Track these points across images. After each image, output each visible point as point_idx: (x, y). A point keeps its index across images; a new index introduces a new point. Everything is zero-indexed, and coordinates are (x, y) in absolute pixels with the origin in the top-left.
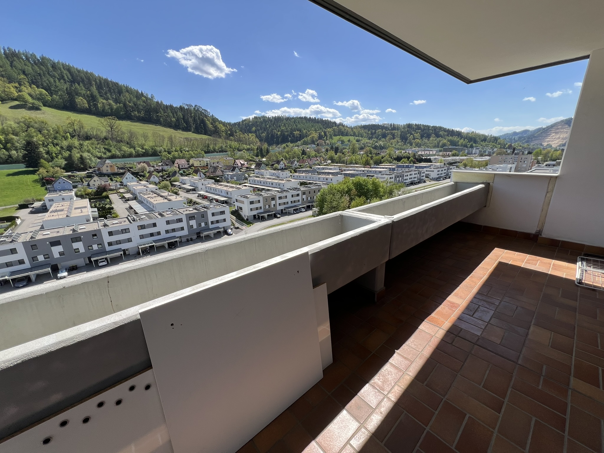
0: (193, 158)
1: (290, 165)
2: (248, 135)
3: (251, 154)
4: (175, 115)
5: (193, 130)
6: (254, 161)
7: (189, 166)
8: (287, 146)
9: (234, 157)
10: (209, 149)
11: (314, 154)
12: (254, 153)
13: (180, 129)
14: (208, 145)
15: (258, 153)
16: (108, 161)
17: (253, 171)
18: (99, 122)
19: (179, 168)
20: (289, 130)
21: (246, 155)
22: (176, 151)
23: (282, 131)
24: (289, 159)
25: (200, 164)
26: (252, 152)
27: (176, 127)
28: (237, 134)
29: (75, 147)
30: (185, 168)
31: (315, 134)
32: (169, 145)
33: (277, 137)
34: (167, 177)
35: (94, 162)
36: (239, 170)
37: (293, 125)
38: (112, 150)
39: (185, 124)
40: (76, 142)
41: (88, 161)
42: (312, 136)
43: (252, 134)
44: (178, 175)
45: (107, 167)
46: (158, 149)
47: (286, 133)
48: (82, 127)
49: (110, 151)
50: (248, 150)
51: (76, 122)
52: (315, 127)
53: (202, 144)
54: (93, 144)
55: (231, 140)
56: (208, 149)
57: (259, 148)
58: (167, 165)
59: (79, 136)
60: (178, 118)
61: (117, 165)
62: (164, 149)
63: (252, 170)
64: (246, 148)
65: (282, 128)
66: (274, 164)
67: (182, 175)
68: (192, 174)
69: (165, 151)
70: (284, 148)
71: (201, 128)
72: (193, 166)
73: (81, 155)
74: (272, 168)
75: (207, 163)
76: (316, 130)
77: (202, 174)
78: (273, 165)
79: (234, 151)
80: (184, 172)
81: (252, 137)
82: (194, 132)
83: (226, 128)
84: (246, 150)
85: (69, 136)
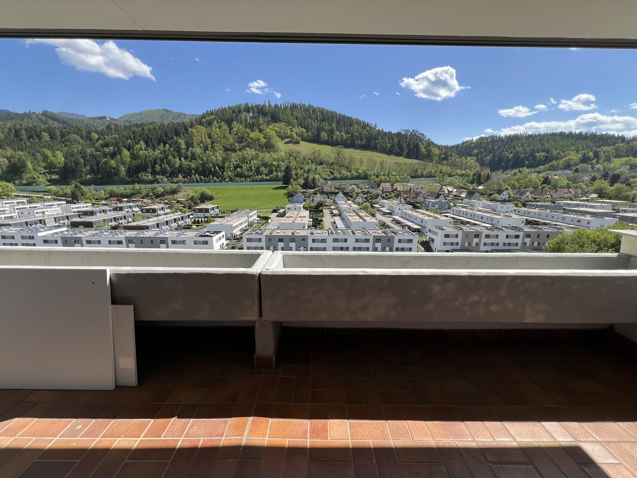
0: (398, 182)
1: (518, 197)
2: (466, 159)
3: (465, 181)
4: (391, 141)
5: (404, 155)
6: (466, 189)
7: (392, 190)
8: (520, 172)
9: (442, 183)
10: (417, 174)
11: (565, 184)
12: (468, 179)
13: (392, 154)
14: (417, 169)
15: (473, 179)
16: (329, 182)
17: (462, 200)
18: (331, 151)
19: (382, 191)
20: (528, 151)
21: (458, 181)
22: (383, 175)
23: (517, 153)
24: (518, 188)
25: (404, 189)
26: (466, 178)
27: (389, 152)
28: (452, 158)
29: (312, 171)
30: (388, 192)
31: (576, 156)
32: (379, 169)
33: (507, 160)
34: (370, 199)
35: (320, 182)
36: (445, 197)
37: (537, 144)
38: (335, 173)
39: (398, 149)
40: (313, 167)
41: (317, 181)
42: (569, 158)
43: (472, 157)
44: (380, 197)
45: (328, 186)
46: (369, 173)
47: (523, 156)
48: (320, 155)
49: (333, 174)
50: (462, 175)
51: (317, 151)
52: (578, 146)
53: (410, 169)
54: (323, 168)
55: (444, 165)
56: (415, 174)
57: (476, 174)
58: (373, 188)
59: (316, 162)
60: (393, 144)
61: (335, 186)
62: (374, 173)
63: (460, 199)
64: (459, 173)
65: (517, 149)
66: (493, 194)
67: (383, 198)
68: (393, 198)
69: (375, 175)
70: (515, 174)
71: (413, 152)
72: (396, 190)
73: (314, 177)
74: (488, 199)
75: (411, 188)
76: (577, 151)
77: (402, 199)
78: (491, 195)
79: (444, 176)
80: (386, 195)
81: (471, 161)
82: (405, 157)
83: (441, 152)
84: (459, 176)
85: (310, 162)
